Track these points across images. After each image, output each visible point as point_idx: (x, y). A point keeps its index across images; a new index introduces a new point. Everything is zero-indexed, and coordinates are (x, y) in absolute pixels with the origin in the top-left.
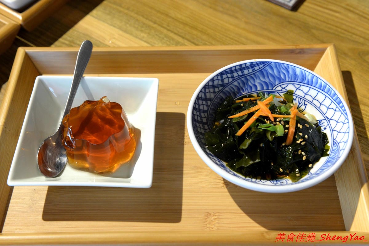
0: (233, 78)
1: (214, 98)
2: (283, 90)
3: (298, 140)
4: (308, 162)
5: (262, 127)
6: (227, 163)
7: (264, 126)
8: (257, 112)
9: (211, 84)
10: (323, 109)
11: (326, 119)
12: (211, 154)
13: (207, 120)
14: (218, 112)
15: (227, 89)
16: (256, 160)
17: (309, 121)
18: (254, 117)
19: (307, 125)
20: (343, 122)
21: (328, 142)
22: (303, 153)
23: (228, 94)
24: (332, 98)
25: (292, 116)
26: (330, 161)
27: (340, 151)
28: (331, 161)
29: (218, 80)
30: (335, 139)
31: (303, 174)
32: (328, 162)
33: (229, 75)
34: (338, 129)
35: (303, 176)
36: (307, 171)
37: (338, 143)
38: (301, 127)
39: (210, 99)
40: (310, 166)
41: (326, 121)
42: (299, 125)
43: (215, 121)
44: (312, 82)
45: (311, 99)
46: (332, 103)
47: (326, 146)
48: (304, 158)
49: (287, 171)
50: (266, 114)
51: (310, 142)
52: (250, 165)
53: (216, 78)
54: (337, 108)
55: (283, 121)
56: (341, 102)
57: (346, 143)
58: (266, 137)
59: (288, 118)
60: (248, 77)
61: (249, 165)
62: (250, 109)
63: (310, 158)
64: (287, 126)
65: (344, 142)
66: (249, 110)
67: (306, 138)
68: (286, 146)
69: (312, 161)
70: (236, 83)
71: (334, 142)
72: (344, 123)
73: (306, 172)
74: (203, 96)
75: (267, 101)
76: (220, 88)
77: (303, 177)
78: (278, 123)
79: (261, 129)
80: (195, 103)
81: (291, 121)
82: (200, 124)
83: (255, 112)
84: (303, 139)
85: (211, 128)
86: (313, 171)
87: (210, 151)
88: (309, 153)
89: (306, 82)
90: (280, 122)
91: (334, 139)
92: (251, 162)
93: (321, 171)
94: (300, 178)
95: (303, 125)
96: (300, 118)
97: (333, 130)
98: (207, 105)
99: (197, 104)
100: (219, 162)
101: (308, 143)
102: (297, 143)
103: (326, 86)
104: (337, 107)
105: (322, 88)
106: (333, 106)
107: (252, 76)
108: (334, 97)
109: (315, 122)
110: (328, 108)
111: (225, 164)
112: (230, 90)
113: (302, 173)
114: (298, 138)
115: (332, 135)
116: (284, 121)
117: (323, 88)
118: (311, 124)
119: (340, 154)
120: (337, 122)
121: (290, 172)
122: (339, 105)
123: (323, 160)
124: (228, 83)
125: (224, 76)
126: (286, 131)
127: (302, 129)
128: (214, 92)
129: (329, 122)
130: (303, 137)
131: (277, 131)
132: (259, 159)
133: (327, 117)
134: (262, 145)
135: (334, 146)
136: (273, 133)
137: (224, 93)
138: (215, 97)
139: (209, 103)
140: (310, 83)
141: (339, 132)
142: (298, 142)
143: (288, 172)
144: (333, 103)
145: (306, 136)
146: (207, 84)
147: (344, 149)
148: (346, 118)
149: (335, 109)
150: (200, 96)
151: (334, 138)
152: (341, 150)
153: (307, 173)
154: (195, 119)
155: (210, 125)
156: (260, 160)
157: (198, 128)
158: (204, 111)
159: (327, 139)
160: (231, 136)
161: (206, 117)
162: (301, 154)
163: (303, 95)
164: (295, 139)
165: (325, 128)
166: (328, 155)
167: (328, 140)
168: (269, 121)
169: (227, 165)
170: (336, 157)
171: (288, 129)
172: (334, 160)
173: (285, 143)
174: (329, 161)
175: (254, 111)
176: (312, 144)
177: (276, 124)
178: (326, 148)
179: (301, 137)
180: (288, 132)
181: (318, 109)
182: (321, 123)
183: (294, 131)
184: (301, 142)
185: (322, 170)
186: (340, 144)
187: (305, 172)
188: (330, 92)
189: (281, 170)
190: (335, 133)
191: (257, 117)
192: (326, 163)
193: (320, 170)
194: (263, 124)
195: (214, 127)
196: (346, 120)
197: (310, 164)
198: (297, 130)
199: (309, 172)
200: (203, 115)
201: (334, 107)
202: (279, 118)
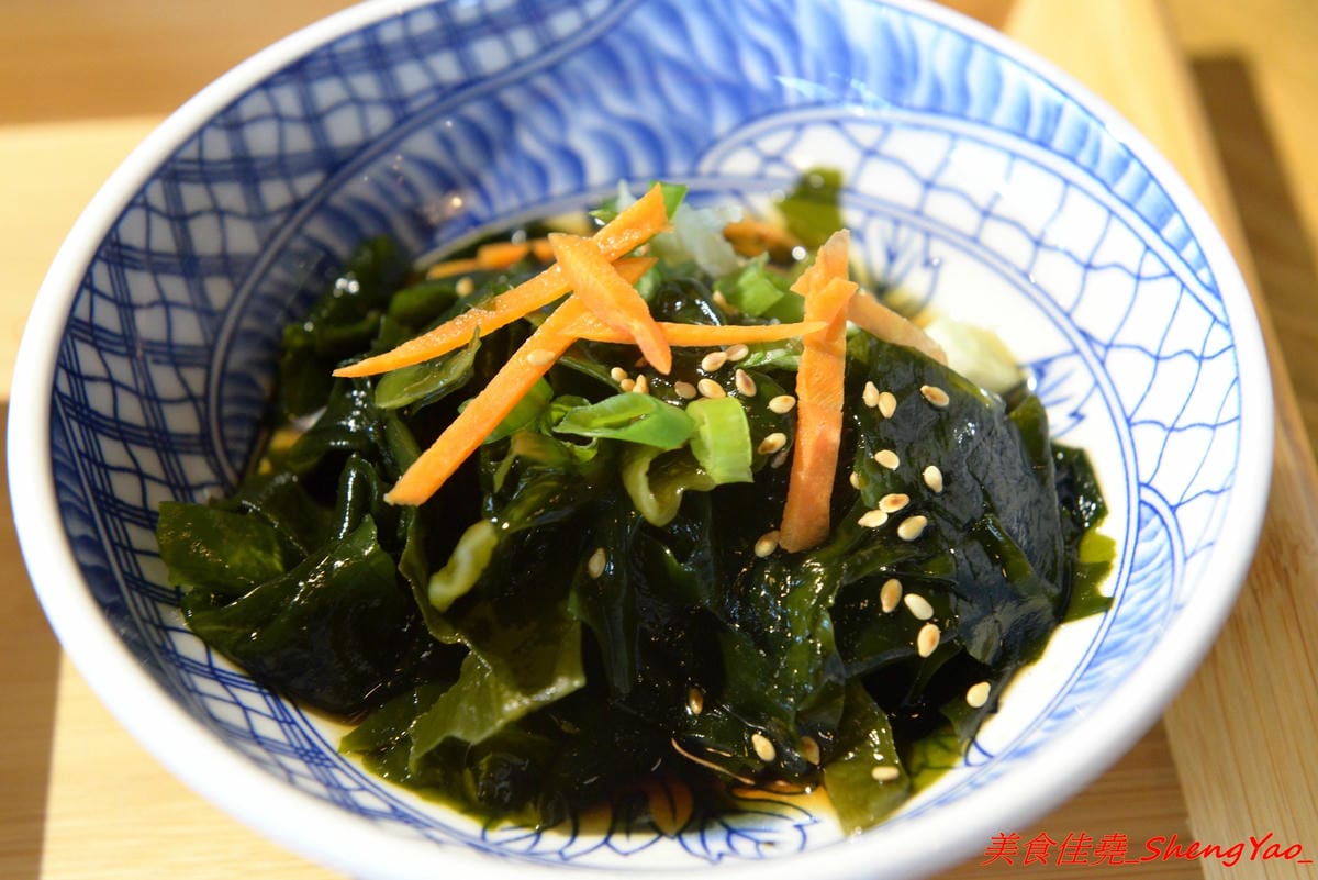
0: (398, 104)
1: (255, 259)
2: (775, 171)
3: (876, 507)
4: (957, 669)
5: (595, 422)
6: (346, 731)
7: (604, 414)
8: (549, 314)
9: (218, 147)
10: (1057, 275)
11: (1077, 351)
12: (220, 663)
13: (204, 420)
14: (289, 356)
15: (361, 186)
16: (549, 682)
17: (952, 365)
18: (532, 358)
19: (936, 391)
20: (1198, 353)
21: (1101, 512)
22: (917, 605)
23: (369, 228)
24: (1109, 189)
25: (811, 326)
26: (1117, 645)
27: (1186, 559)
28: (1125, 647)
29: (279, 117)
30: (1147, 486)
31: (924, 766)
32: (1102, 652)
33: (366, 85)
34: (1162, 406)
35: (926, 773)
36: (954, 735)
37: (1173, 509)
38: (887, 405)
39: (228, 265)
40: (977, 695)
41: (1085, 360)
42: (870, 394)
43: (272, 421)
44: (964, 92)
45: (967, 220)
46: (1115, 221)
47: (1087, 542)
48: (927, 641)
49: (807, 747)
50: (616, 328)
51: (965, 519)
52: (507, 726)
53: (257, 105)
54: (1150, 257)
55: (749, 371)
56: (1169, 208)
57: (1223, 496)
58: (627, 502)
59: (781, 344)
60: (513, 98)
61: (500, 723)
62: (499, 299)
63: (970, 637)
64: (779, 404)
65: (1208, 492)
66: (491, 307)
67: (930, 490)
68: (788, 560)
69: (988, 660)
70: (423, 144)
71: (1141, 502)
72: (1201, 359)
73: (950, 742)
74: (163, 238)
75: (619, 233)
76: (307, 184)
77: (928, 782)
78: (706, 385)
79: (585, 441)
80: (86, 284)
81: (802, 362)
82: (142, 444)
83: (533, 320)
84: (904, 500)
85: (241, 475)
86: (993, 734)
87: (210, 644)
88: (959, 596)
89: (920, 95)
90: (723, 375)
91: (1140, 485)
92: (515, 705)
93: (1050, 729)
94: (899, 792)
95: (899, 396)
96: (881, 343)
97: (1129, 422)
98: (205, 311)
99: (103, 295)
100: (286, 722)
101: (947, 530)
102: (868, 530)
103: (1059, 110)
104: (1148, 248)
105: (1034, 129)
106: (1123, 245)
107: (544, 83)
108: (1117, 178)
109: (1006, 378)
110: (1088, 266)
111: (330, 733)
112: (387, 194)
113: (917, 760)
114: (867, 493)
115: (1128, 455)
116: (756, 373)
117: (1044, 130)
118: (965, 387)
119: (1182, 582)
120: (1157, 358)
121: (832, 755)
122: (1157, 230)
123: (1070, 641)
124: (365, 146)
125: (327, 92)
126: (776, 439)
127: (893, 421)
128: (258, 215)
129: (1102, 363)
130: (906, 481)
131: (702, 446)
132: (572, 676)
133: (1085, 334)
134: (597, 564)
135: (1143, 533)
136: (678, 460)
137: (341, 219)
138: (265, 246)
139: (218, 291)
140: (950, 100)
141: (1172, 429)
142: (874, 520)
143: (814, 756)
144: (1116, 225)
145: (932, 475)
146: (191, 152)
147: (1211, 544)
148: (1215, 319)
149: (1134, 270)
150: (133, 234)
151: (1144, 479)
152: (1193, 553)
153: (953, 752)
154: (86, 406)
155: (229, 455)
156: (578, 683)
157: (114, 476)
158: (174, 356)
159: (1094, 494)
160: (368, 518)
161: (191, 397)
162: (901, 608)
163: (907, 193)
164: (846, 503)
165: (1077, 416)
166: (1105, 604)
167: (1098, 493)
168: (641, 379)
169: (348, 742)
170: (1160, 611)
171: (789, 423)
172: (1143, 631)
173: (775, 533)
174: (1109, 650)
175: (533, 313)
176: (976, 533)
177: (699, 396)
178: (1089, 555)
179: (896, 482)
180: (791, 448)
181: (1021, 279)
182: (1048, 382)
183: (835, 437)
184: (896, 519)
185: (1058, 715)
186: (1180, 511)
187: (945, 748)
188: (1090, 145)
189: (763, 747)
190: (1148, 438)
191: (552, 355)
192: (1089, 666)
193: (1049, 723)
194: (594, 401)
195: (265, 467)
196: (1217, 328)
197: (978, 681)
198: (858, 427)
199: (973, 740)
200: (165, 380)
201: (1129, 250)
202: (718, 349)
